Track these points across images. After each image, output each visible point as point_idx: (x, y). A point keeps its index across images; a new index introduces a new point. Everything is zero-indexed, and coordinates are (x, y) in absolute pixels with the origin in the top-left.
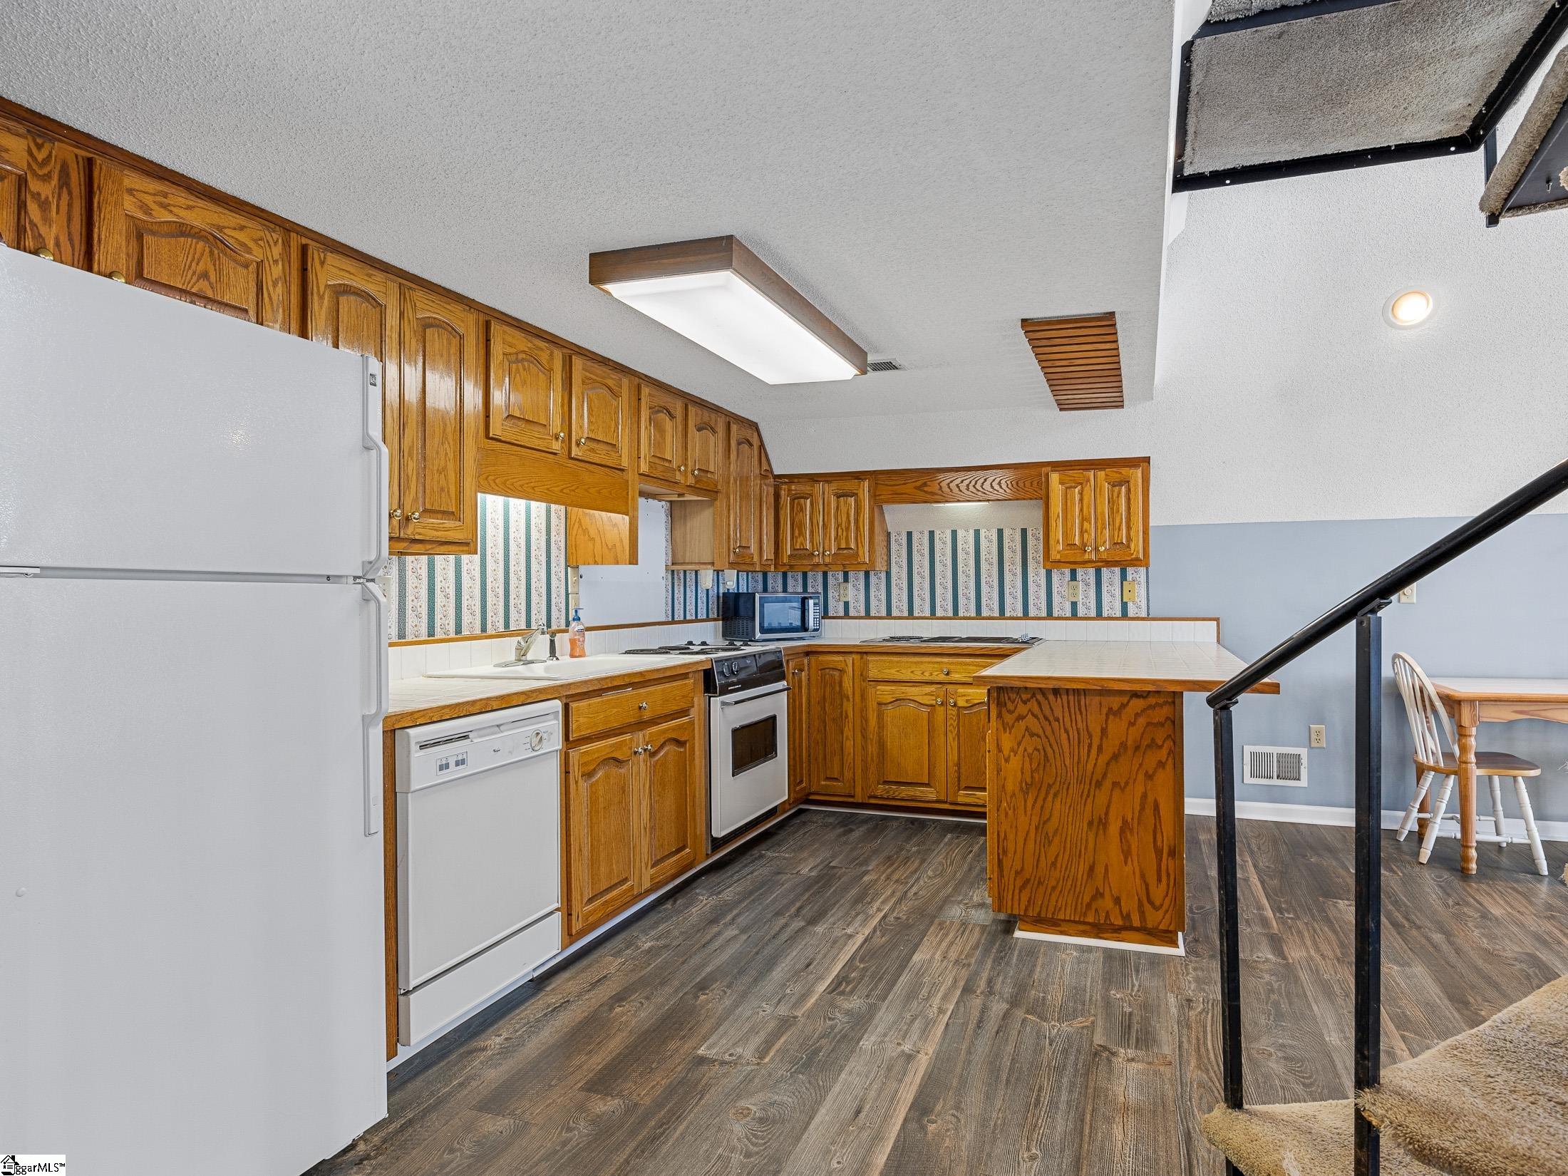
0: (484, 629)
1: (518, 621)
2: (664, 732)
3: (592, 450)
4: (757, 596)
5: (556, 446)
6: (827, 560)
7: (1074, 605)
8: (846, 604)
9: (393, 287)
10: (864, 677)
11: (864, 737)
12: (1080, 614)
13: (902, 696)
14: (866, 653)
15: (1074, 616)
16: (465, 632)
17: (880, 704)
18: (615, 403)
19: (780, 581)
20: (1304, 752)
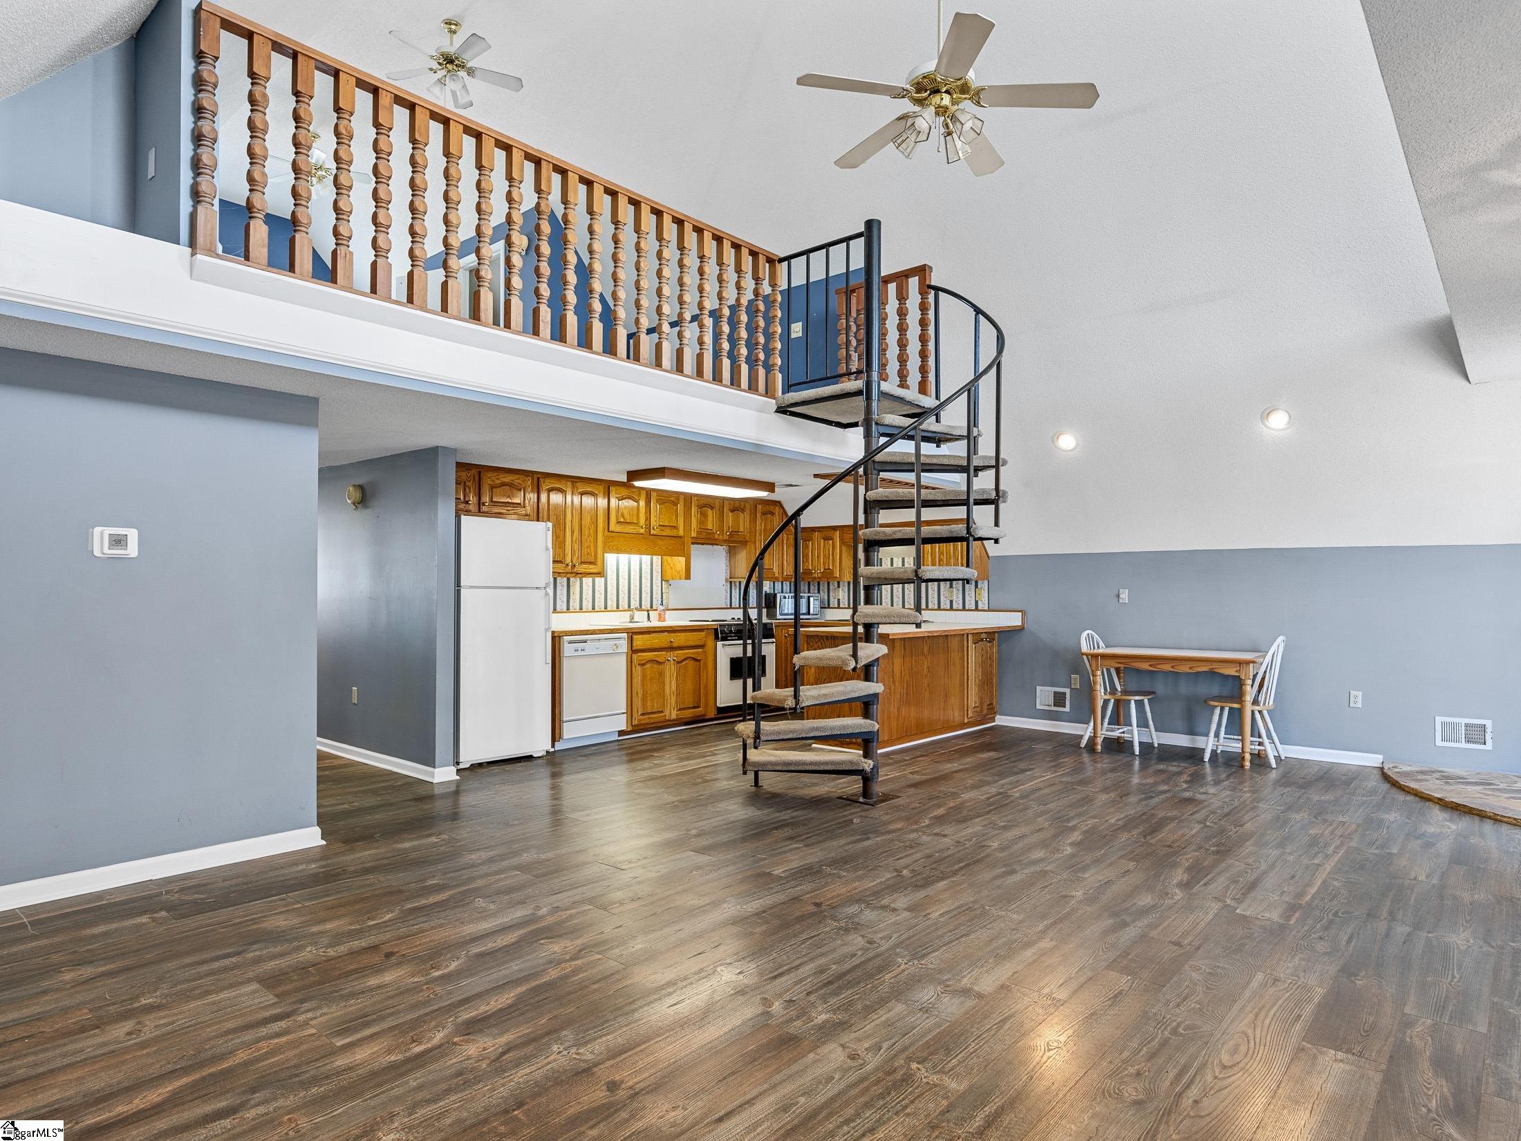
0: (618, 607)
2: (686, 654)
3: (661, 530)
5: (642, 531)
6: (819, 575)
7: (951, 602)
9: (569, 484)
12: (954, 607)
15: (951, 609)
16: (609, 609)
20: (1067, 691)
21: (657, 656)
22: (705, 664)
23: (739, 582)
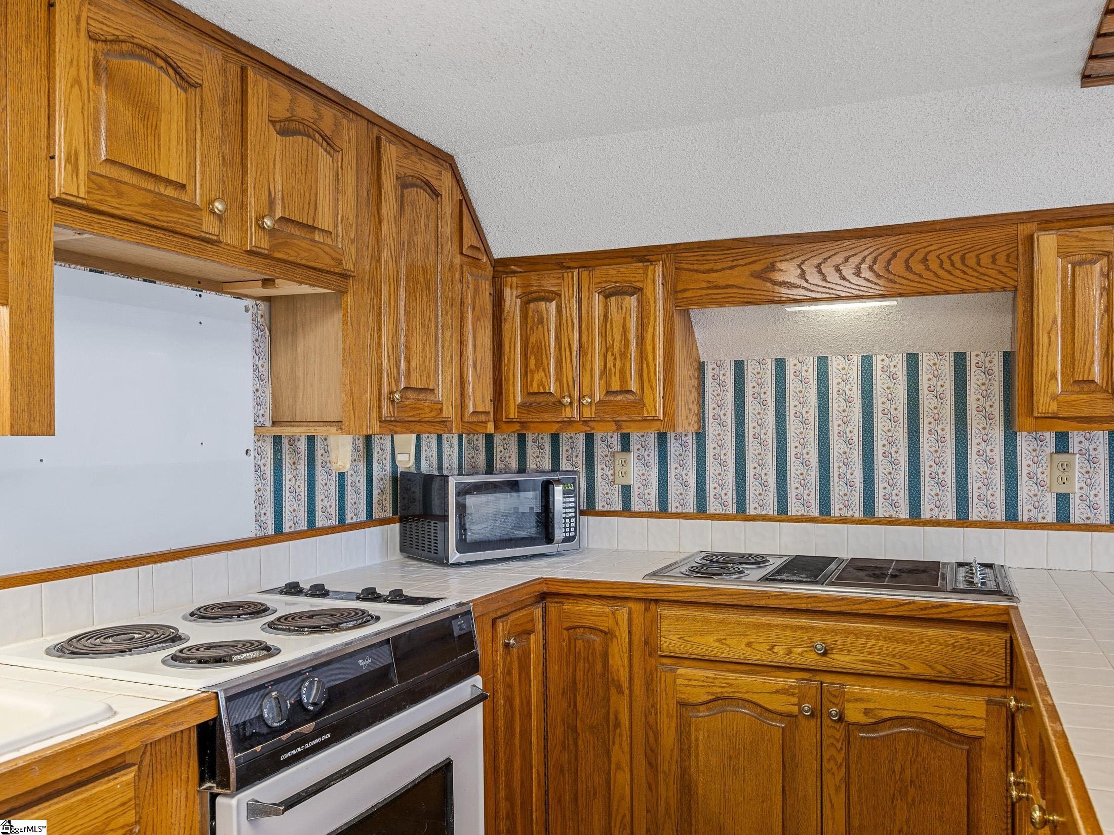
4: (452, 482)
6: (587, 413)
7: (1063, 500)
8: (626, 490)
10: (650, 646)
11: (652, 765)
12: (1077, 517)
13: (727, 692)
14: (657, 601)
15: (1062, 521)
17: (683, 704)
19: (514, 450)
23: (311, 440)
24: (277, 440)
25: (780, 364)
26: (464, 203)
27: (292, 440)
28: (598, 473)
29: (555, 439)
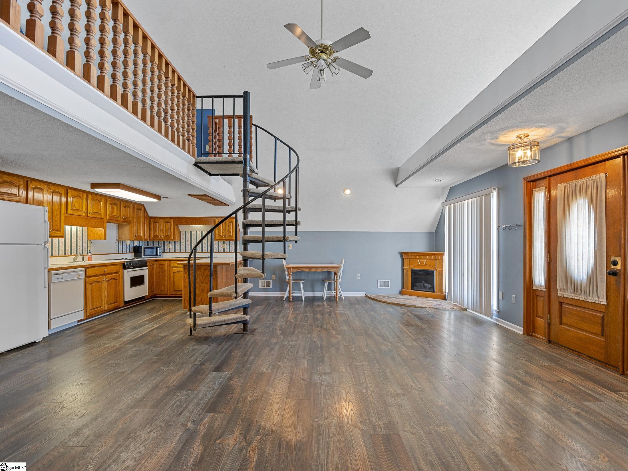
0: (65, 254)
1: (74, 253)
2: (111, 276)
3: (94, 215)
4: (143, 247)
5: (84, 214)
6: (163, 238)
7: (224, 249)
8: (169, 249)
9: (46, 186)
10: (170, 266)
11: (170, 280)
12: (225, 251)
13: (179, 270)
14: (171, 261)
15: (224, 252)
16: (60, 255)
17: (174, 272)
18: (100, 204)
19: (152, 243)
20: (271, 281)
21: (99, 279)
22: (119, 282)
23: (123, 241)
24: (119, 241)
25: (191, 232)
26: (145, 210)
27: (120, 241)
28: (165, 247)
29: (159, 242)
